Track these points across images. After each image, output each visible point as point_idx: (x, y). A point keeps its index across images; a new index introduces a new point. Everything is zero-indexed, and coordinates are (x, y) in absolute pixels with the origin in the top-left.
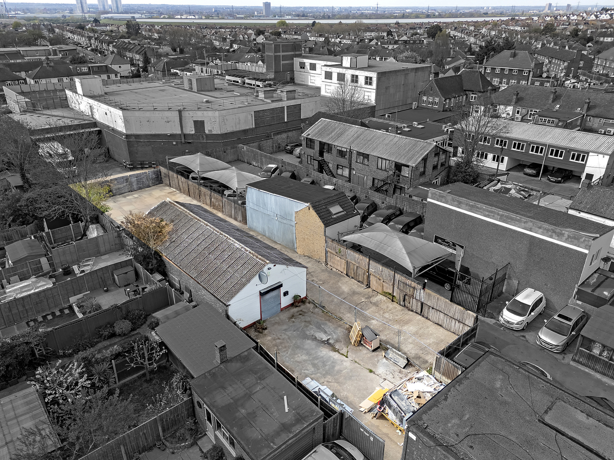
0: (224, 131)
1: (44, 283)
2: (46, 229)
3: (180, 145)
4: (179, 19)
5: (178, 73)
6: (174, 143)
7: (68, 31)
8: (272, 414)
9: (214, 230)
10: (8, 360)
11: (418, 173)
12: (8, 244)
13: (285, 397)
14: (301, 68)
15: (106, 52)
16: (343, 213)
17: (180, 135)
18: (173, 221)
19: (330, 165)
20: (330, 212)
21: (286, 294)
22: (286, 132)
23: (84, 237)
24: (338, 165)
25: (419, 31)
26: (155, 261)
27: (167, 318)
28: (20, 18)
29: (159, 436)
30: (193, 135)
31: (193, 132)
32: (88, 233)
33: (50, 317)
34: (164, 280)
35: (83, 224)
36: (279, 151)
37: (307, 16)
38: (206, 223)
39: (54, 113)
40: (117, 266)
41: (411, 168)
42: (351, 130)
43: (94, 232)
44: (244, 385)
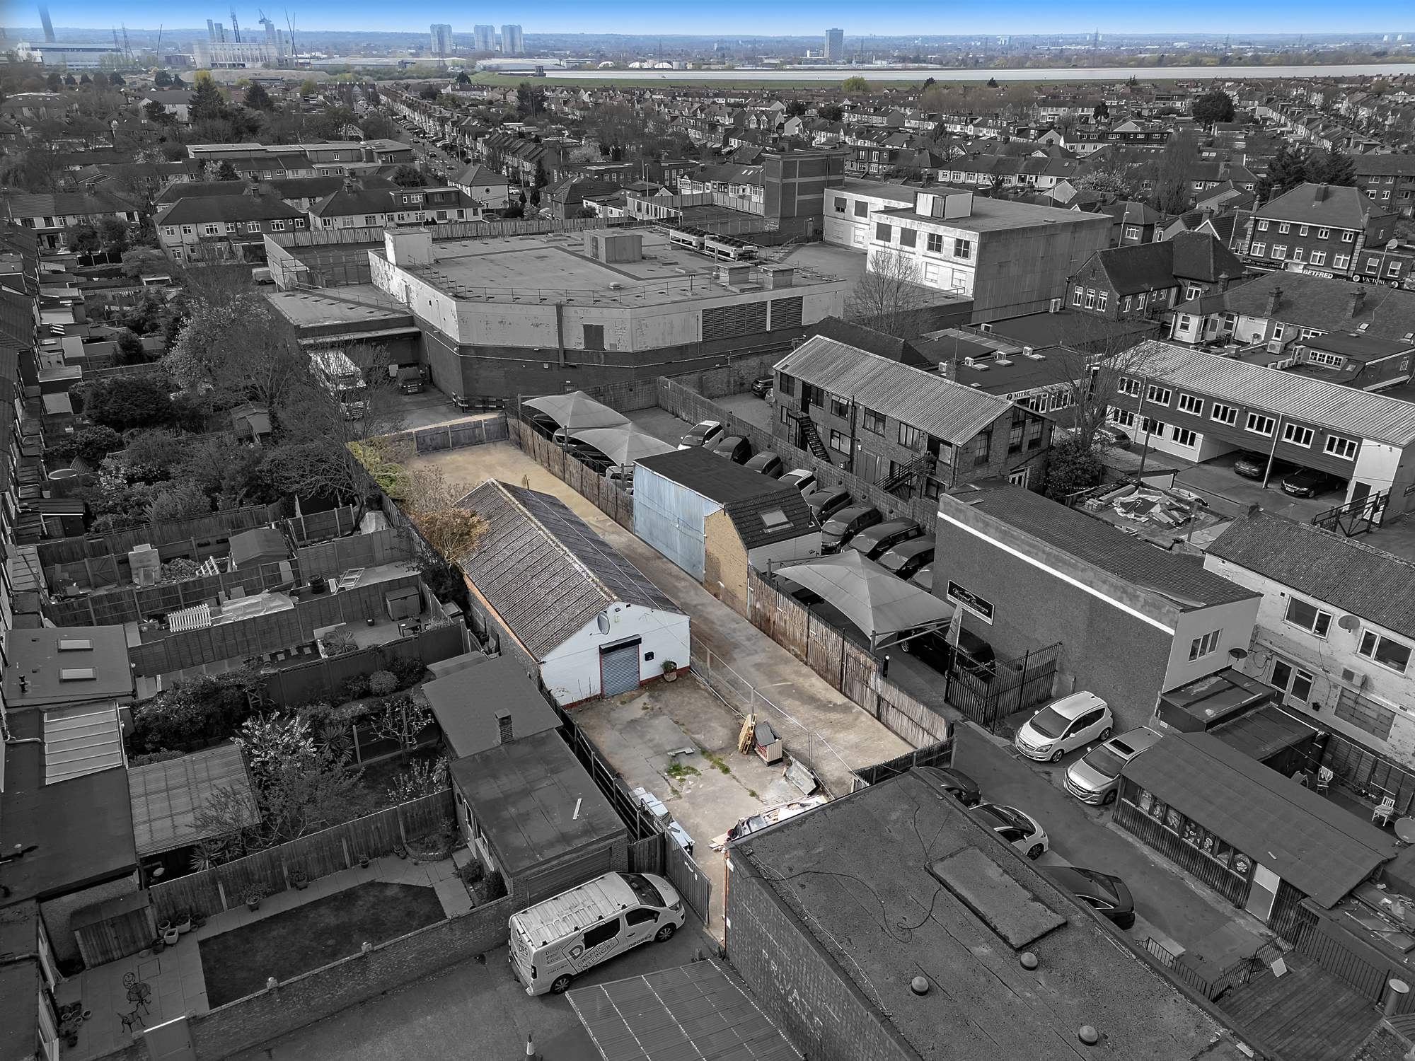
0: (639, 348)
1: (281, 603)
2: (299, 514)
3: (555, 371)
4: (637, 69)
5: (595, 209)
6: (546, 366)
7: (404, 102)
8: (552, 819)
9: (549, 537)
10: (210, 708)
11: (970, 459)
12: (234, 534)
13: (580, 800)
14: (838, 209)
15: (470, 152)
16: (787, 526)
17: (557, 351)
18: (490, 518)
19: (820, 429)
20: (762, 523)
21: (649, 656)
22: (758, 354)
23: (356, 532)
24: (832, 431)
25: (1178, 104)
26: (449, 582)
27: (447, 672)
28: (318, 67)
29: (399, 837)
30: (580, 352)
31: (582, 347)
32: (362, 525)
33: (281, 657)
34: (461, 614)
35: (357, 509)
36: (743, 392)
37: (925, 62)
38: (539, 524)
39: (342, 296)
40: (393, 585)
41: (954, 448)
42: (864, 363)
43: (372, 524)
44: (525, 777)
